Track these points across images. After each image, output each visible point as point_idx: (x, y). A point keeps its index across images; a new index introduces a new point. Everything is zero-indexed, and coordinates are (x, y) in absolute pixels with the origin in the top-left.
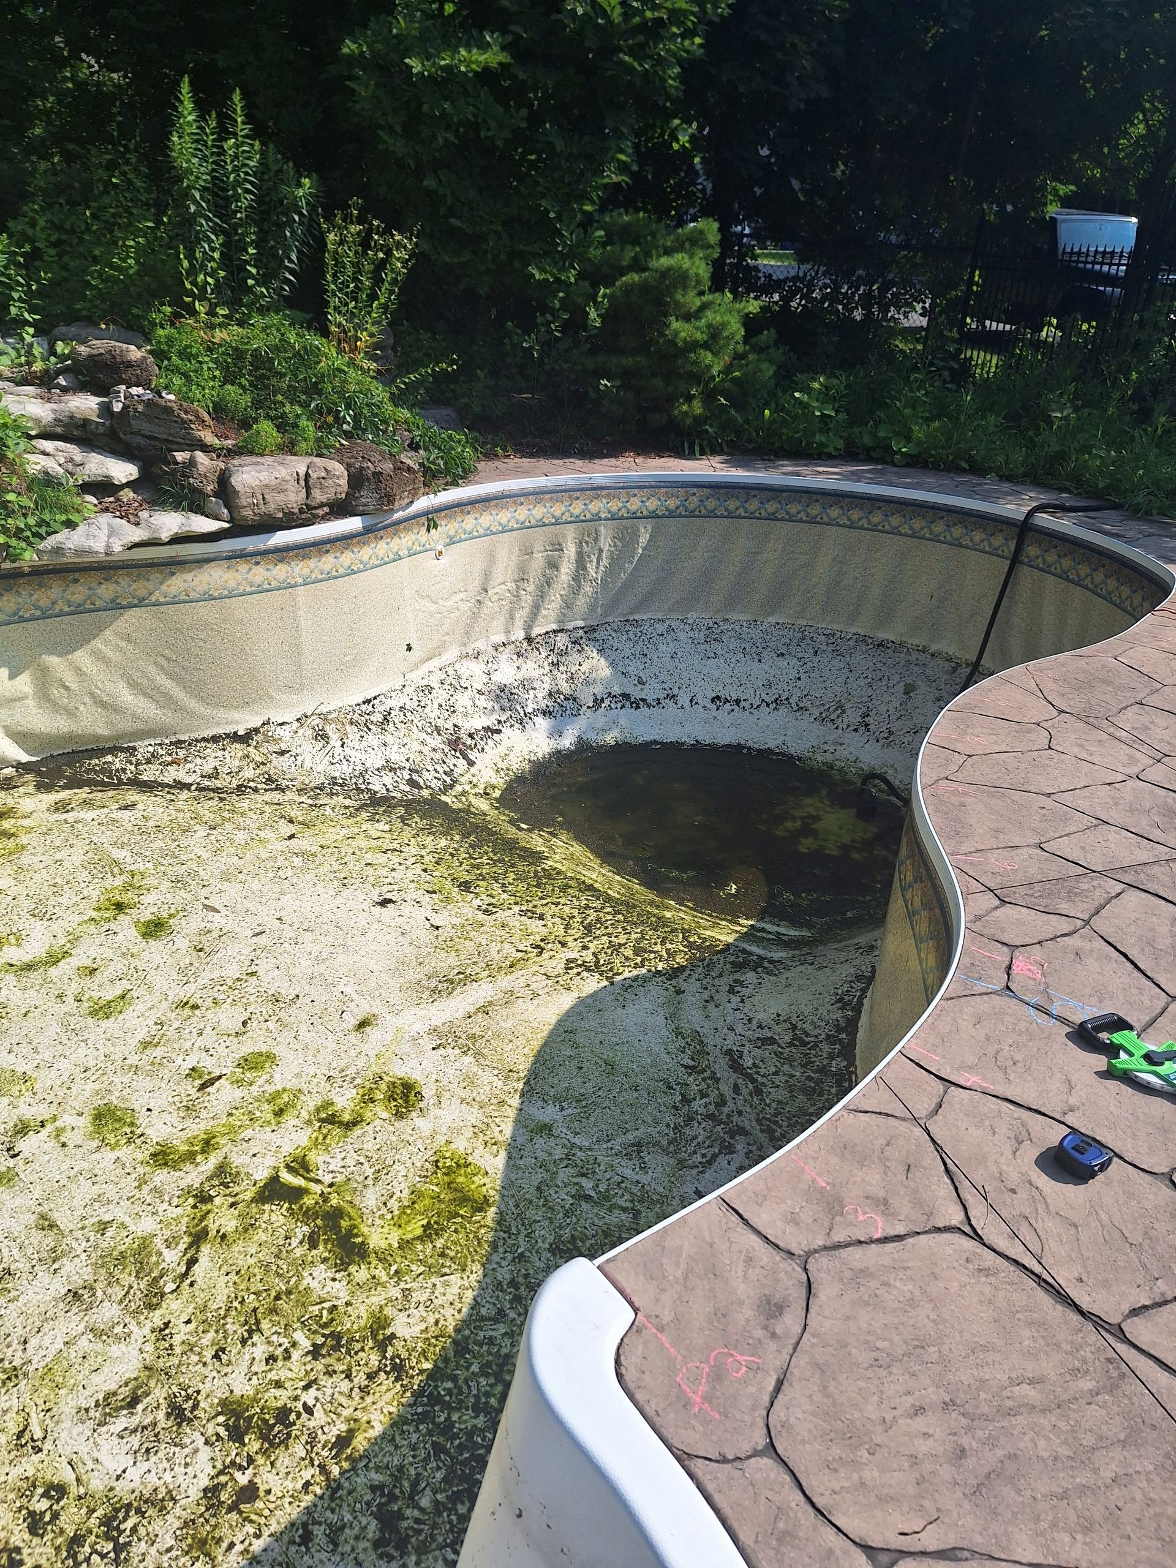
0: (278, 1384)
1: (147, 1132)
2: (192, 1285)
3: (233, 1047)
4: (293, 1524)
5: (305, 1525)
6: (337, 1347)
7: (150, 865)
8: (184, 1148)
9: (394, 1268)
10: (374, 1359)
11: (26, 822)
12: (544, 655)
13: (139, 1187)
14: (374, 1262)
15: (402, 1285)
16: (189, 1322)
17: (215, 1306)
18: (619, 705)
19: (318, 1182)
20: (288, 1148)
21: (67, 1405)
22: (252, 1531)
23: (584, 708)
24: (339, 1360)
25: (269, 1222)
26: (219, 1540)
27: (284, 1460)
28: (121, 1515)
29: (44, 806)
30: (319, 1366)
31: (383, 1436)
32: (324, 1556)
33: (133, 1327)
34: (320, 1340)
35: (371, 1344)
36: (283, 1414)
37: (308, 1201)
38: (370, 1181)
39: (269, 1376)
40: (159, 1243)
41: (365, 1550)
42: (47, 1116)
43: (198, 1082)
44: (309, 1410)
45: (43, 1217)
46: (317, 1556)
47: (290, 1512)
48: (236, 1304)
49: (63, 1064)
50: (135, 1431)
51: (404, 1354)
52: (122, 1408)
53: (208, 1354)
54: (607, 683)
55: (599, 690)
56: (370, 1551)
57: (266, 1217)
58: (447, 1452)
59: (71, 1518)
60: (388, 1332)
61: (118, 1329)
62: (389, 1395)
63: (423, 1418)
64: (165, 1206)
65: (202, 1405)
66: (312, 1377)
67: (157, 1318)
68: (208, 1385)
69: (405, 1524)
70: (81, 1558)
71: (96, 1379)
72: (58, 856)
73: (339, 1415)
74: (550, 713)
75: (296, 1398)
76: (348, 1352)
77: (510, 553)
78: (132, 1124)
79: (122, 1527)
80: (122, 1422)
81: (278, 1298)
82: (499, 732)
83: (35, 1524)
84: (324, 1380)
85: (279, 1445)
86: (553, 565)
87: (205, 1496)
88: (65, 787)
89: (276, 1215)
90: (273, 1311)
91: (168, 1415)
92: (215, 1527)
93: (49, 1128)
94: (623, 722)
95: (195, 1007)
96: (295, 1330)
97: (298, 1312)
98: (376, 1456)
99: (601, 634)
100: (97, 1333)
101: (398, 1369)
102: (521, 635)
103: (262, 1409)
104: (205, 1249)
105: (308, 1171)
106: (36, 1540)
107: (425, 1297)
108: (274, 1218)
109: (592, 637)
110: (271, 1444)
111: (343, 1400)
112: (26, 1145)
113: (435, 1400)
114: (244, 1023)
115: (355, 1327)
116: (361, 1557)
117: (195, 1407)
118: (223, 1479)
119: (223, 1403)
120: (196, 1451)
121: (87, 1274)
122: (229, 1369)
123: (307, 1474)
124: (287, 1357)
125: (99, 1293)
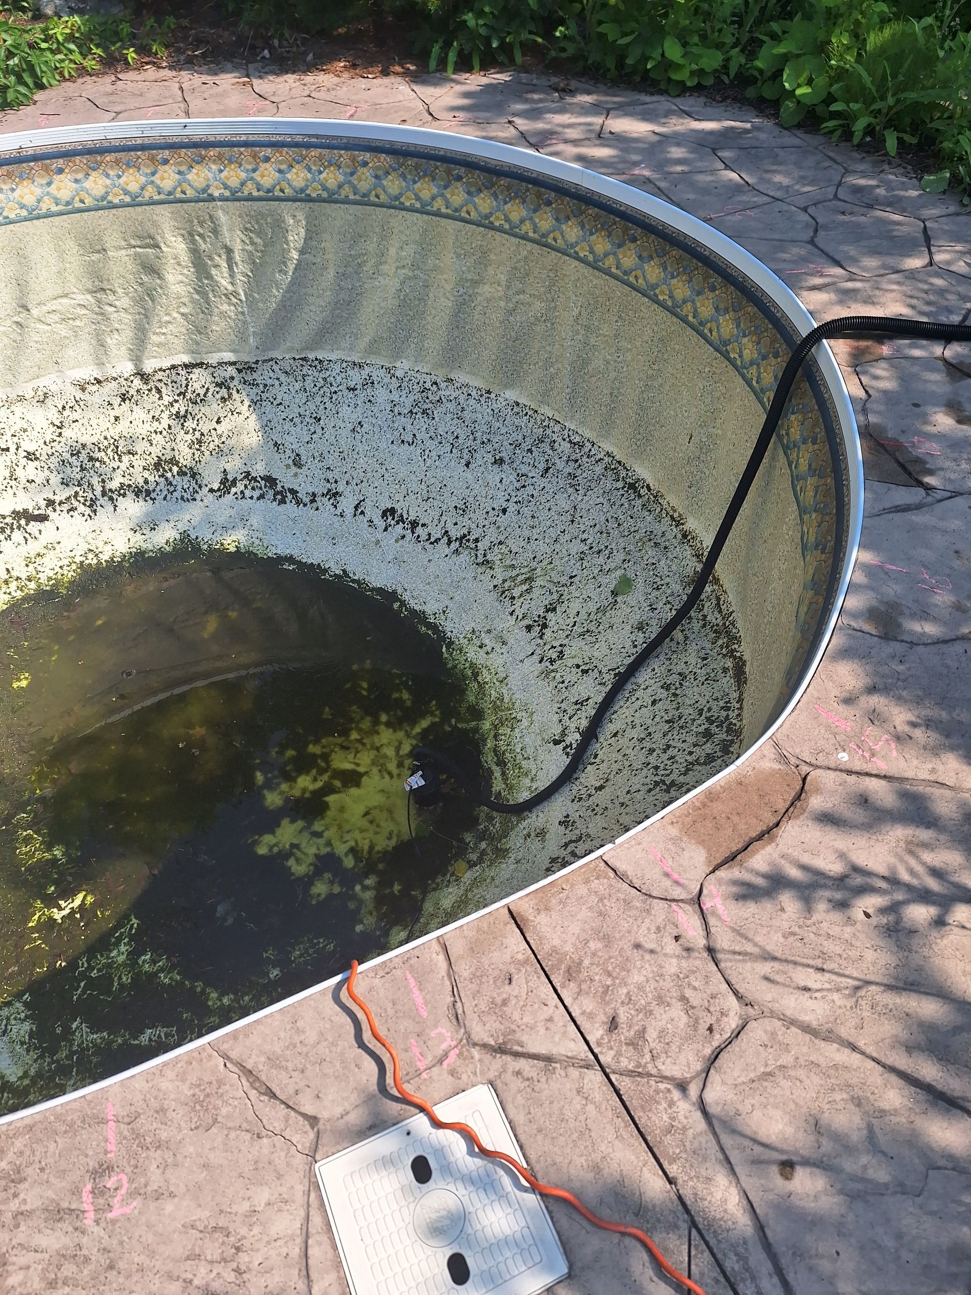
12: (167, 399)
18: (256, 494)
23: (205, 490)
54: (251, 456)
55: (234, 466)
74: (148, 493)
94: (254, 521)
99: (263, 375)
109: (249, 378)
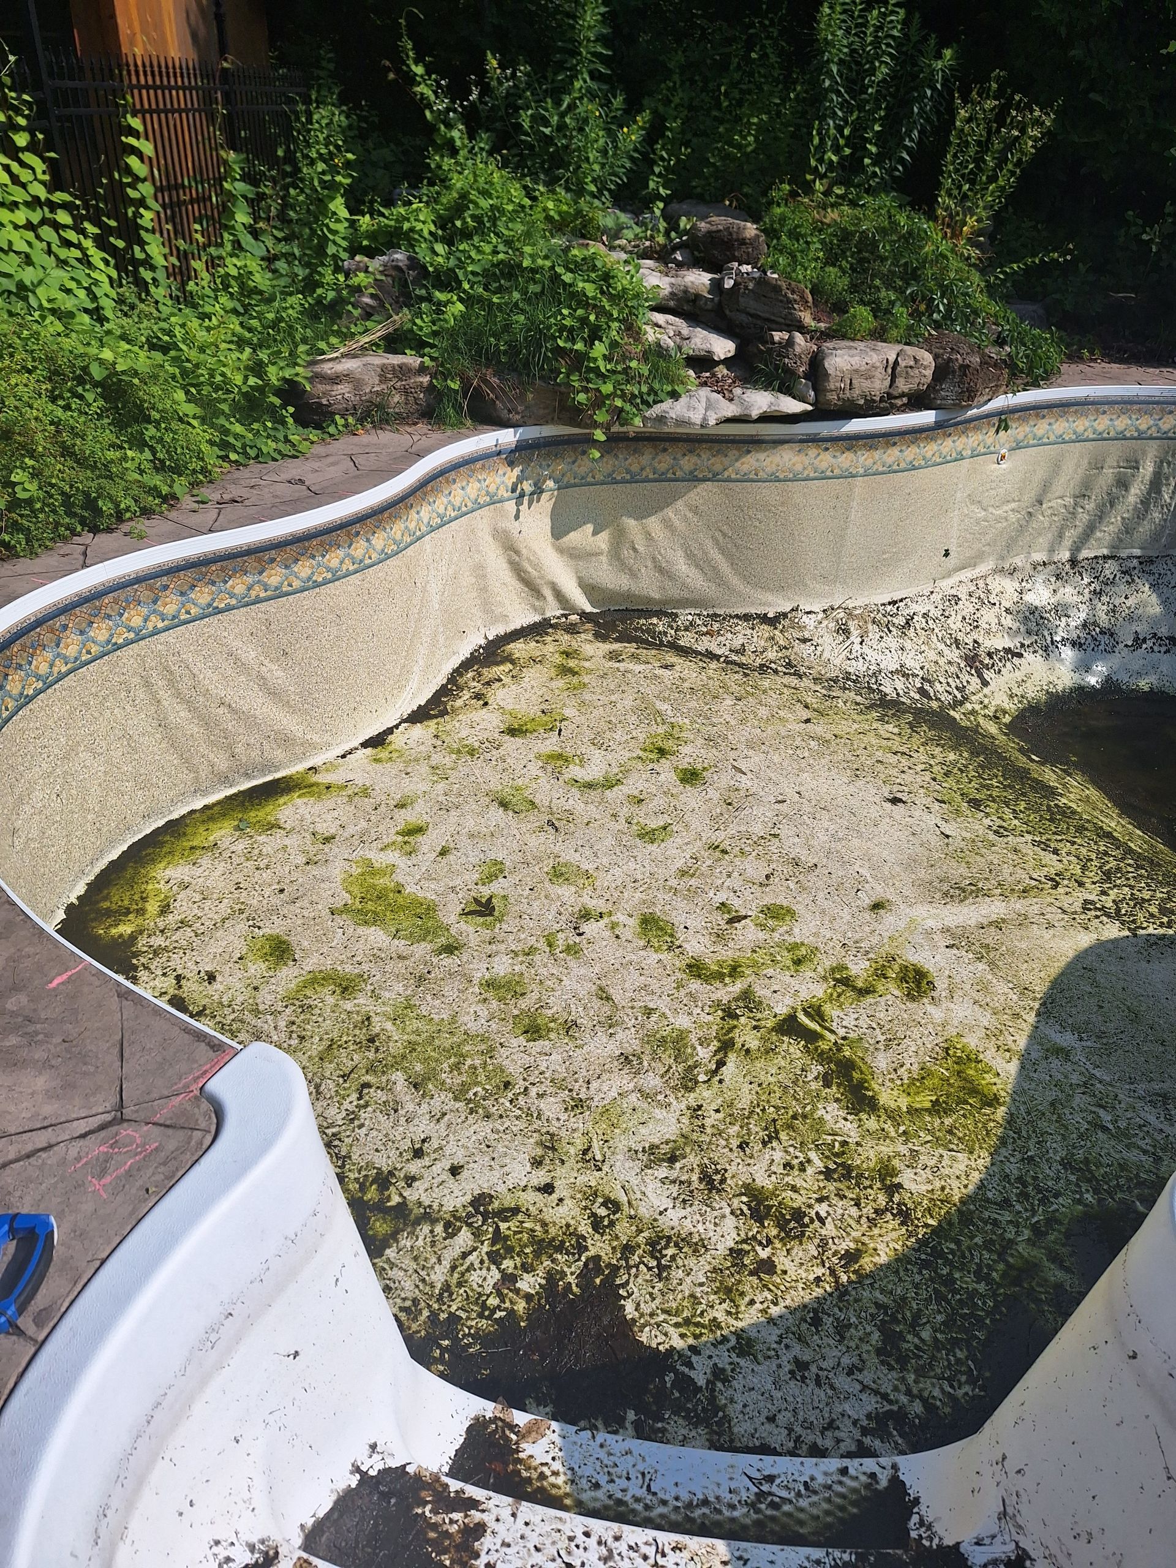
0: (794, 1189)
1: (685, 945)
2: (721, 1081)
3: (758, 895)
4: (805, 1306)
5: (815, 1311)
6: (847, 1176)
7: (687, 721)
8: (715, 968)
9: (902, 1128)
10: (882, 1200)
11: (587, 664)
12: (1086, 581)
13: (677, 988)
14: (884, 1117)
15: (910, 1145)
16: (718, 1111)
17: (739, 1106)
18: (1163, 649)
19: (832, 1032)
20: (804, 995)
21: (621, 1143)
22: (770, 1297)
23: (1121, 646)
24: (849, 1188)
25: (787, 1051)
26: (742, 1294)
27: (798, 1252)
28: (663, 1243)
29: (601, 653)
30: (831, 1187)
31: (888, 1266)
32: (831, 1342)
33: (672, 1099)
34: (832, 1166)
35: (879, 1185)
36: (798, 1215)
37: (823, 1046)
38: (881, 1046)
39: (786, 1179)
40: (693, 1038)
41: (868, 1352)
42: (604, 910)
43: (727, 916)
44: (822, 1221)
45: (601, 989)
46: (826, 1340)
48: (758, 1110)
49: (617, 871)
50: (674, 1182)
51: (910, 1205)
52: (663, 1160)
53: (735, 1143)
54: (1154, 621)
55: (1142, 628)
56: (873, 1355)
57: (785, 1046)
58: (948, 1302)
59: (624, 1230)
60: (896, 1180)
61: (660, 1097)
62: (894, 1235)
63: (925, 1264)
64: (699, 1011)
65: (729, 1181)
66: (825, 1193)
67: (692, 1099)
68: (734, 1168)
69: (905, 1346)
70: (631, 1263)
71: (643, 1130)
72: (613, 698)
73: (848, 1234)
74: (1081, 645)
75: (810, 1206)
76: (858, 1185)
77: (1078, 466)
78: (672, 936)
79: (664, 1252)
80: (663, 1172)
81: (794, 1117)
82: (1020, 655)
83: (597, 1224)
84: (835, 1200)
85: (794, 1238)
86: (1123, 484)
87: (730, 1255)
88: (617, 640)
89: (793, 1048)
90: (790, 1127)
91: (701, 1180)
92: (739, 1282)
93: (606, 920)
94: (1164, 668)
95: (725, 852)
96: (810, 1150)
97: (813, 1135)
98: (881, 1280)
99: (1159, 567)
100: (645, 1095)
101: (904, 1215)
102: (1066, 555)
103: (780, 1203)
104: (732, 1057)
105: (824, 1020)
106: (597, 1236)
107: (932, 1163)
108: (792, 1050)
109: (1147, 569)
110: (788, 1235)
111: (853, 1224)
112: (590, 928)
113: (937, 1253)
114: (767, 877)
115: (865, 1166)
116: (865, 1356)
117: (723, 1181)
118: (746, 1247)
119: (746, 1186)
120: (724, 1216)
121: (636, 1045)
122: (752, 1161)
123: (819, 1271)
124: (803, 1170)
125: (645, 1064)
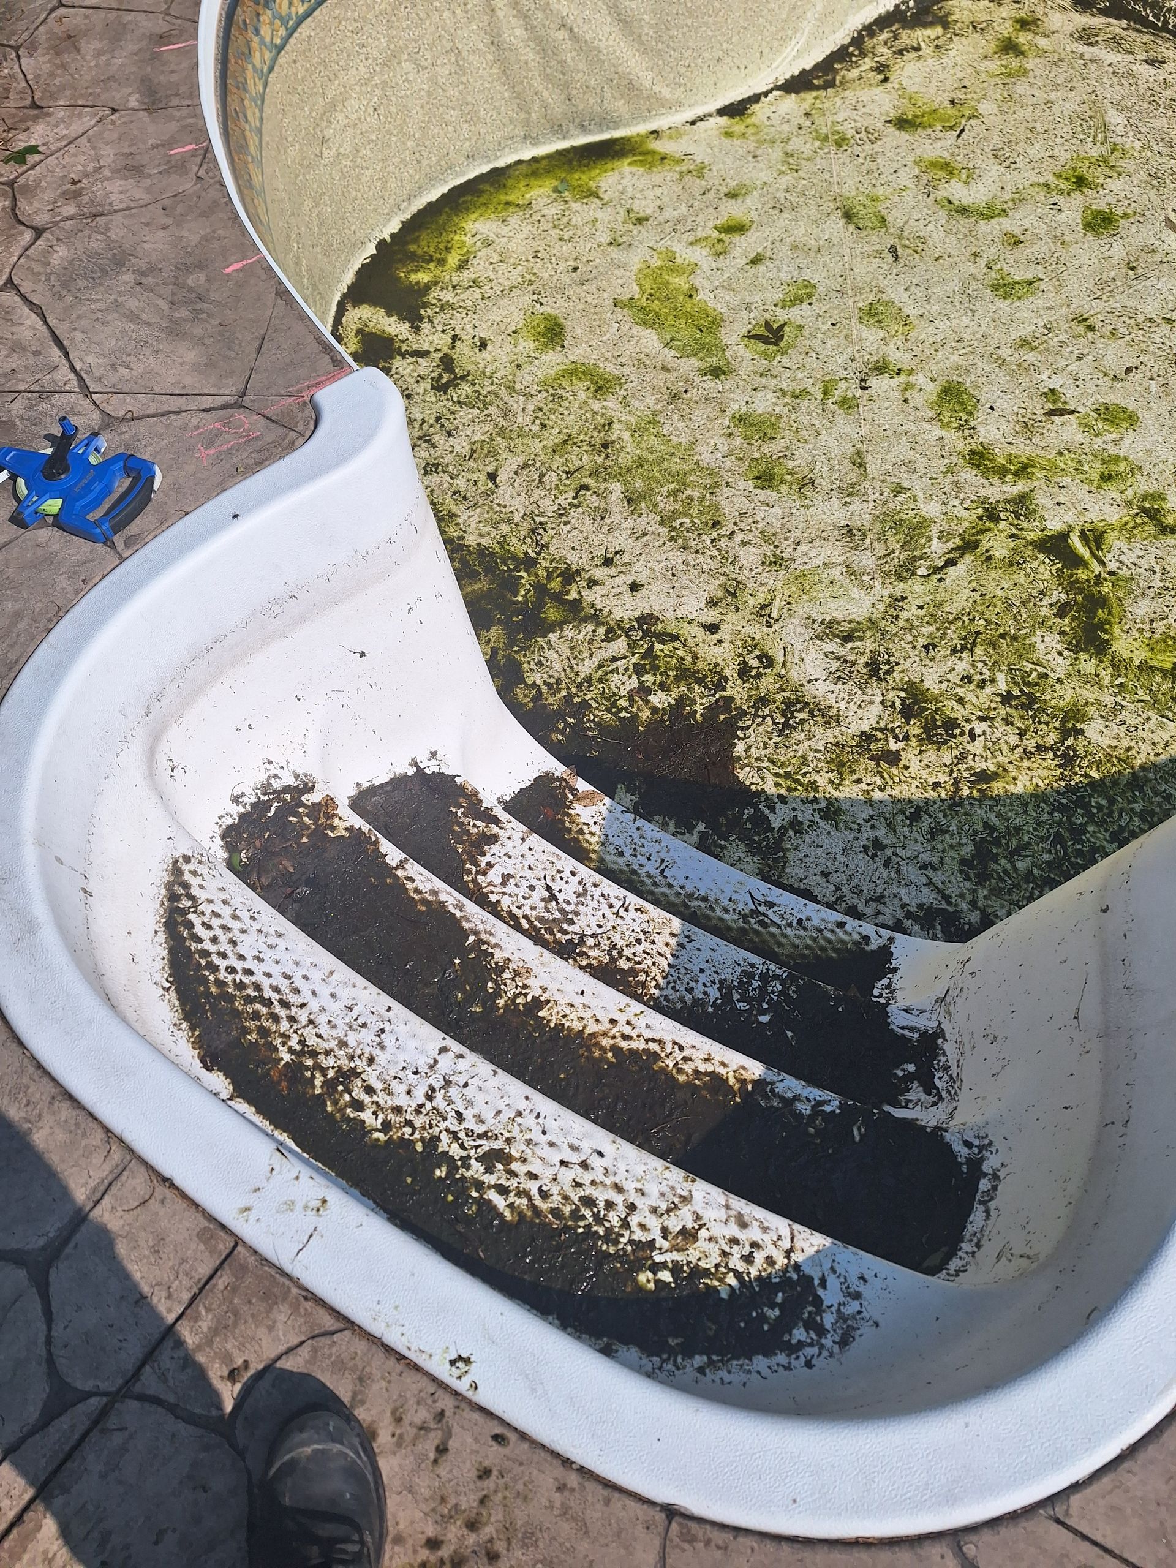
0: (961, 701)
1: (980, 428)
2: (940, 580)
3: (1103, 389)
4: (910, 801)
5: (918, 808)
6: (1027, 707)
7: (1138, 145)
8: (1001, 461)
9: (1120, 680)
10: (1052, 738)
11: (1042, 42)
13: (945, 473)
14: (1106, 663)
15: (1119, 699)
16: (921, 607)
17: (948, 609)
19: (1102, 563)
20: (1093, 516)
21: (804, 608)
22: (879, 783)
24: (1022, 717)
25: (1035, 570)
26: (853, 772)
27: (931, 755)
28: (799, 706)
29: (1070, 28)
30: (1003, 711)
31: (1019, 797)
32: (920, 838)
33: (877, 584)
34: (1016, 692)
35: (1057, 724)
36: (951, 725)
37: (1082, 574)
38: (1151, 593)
39: (958, 690)
40: (934, 530)
41: (953, 858)
42: (906, 367)
43: (1050, 406)
44: (973, 736)
45: (859, 454)
46: (915, 835)
47: (911, 792)
48: (965, 618)
49: (943, 324)
50: (838, 658)
51: (1081, 752)
52: (838, 636)
53: (921, 642)
56: (956, 862)
57: (1035, 564)
58: (1065, 848)
59: (767, 684)
60: (1079, 726)
61: (866, 578)
62: (1046, 773)
63: (1062, 809)
64: (957, 502)
65: (895, 674)
66: (992, 714)
67: (899, 589)
68: (908, 664)
69: (994, 866)
70: (760, 713)
71: (831, 603)
72: (1053, 96)
73: (994, 757)
75: (968, 721)
76: (1034, 717)
78: (970, 413)
79: (796, 714)
80: (832, 646)
81: (1003, 636)
83: (744, 671)
84: (998, 723)
85: (934, 743)
87: (860, 737)
88: (1104, 12)
89: (1045, 568)
90: (993, 644)
91: (866, 665)
92: (856, 761)
93: (902, 379)
95: (1091, 328)
96: (1000, 670)
97: (1011, 659)
98: (1004, 806)
100: (850, 571)
101: (1067, 760)
103: (938, 709)
104: (968, 559)
105: (1099, 548)
106: (739, 682)
107: (1133, 722)
108: (1041, 569)
110: (929, 738)
111: (1005, 749)
112: (879, 384)
113: (1082, 803)
114: (1128, 370)
115: (1053, 703)
116: (947, 860)
117: (889, 672)
118: (879, 735)
119: (911, 684)
120: (872, 703)
121: (867, 521)
122: (930, 664)
123: (942, 778)
124: (982, 685)
125: (868, 541)
